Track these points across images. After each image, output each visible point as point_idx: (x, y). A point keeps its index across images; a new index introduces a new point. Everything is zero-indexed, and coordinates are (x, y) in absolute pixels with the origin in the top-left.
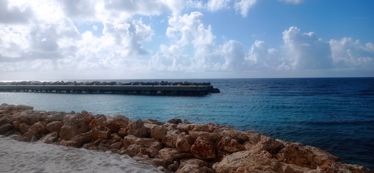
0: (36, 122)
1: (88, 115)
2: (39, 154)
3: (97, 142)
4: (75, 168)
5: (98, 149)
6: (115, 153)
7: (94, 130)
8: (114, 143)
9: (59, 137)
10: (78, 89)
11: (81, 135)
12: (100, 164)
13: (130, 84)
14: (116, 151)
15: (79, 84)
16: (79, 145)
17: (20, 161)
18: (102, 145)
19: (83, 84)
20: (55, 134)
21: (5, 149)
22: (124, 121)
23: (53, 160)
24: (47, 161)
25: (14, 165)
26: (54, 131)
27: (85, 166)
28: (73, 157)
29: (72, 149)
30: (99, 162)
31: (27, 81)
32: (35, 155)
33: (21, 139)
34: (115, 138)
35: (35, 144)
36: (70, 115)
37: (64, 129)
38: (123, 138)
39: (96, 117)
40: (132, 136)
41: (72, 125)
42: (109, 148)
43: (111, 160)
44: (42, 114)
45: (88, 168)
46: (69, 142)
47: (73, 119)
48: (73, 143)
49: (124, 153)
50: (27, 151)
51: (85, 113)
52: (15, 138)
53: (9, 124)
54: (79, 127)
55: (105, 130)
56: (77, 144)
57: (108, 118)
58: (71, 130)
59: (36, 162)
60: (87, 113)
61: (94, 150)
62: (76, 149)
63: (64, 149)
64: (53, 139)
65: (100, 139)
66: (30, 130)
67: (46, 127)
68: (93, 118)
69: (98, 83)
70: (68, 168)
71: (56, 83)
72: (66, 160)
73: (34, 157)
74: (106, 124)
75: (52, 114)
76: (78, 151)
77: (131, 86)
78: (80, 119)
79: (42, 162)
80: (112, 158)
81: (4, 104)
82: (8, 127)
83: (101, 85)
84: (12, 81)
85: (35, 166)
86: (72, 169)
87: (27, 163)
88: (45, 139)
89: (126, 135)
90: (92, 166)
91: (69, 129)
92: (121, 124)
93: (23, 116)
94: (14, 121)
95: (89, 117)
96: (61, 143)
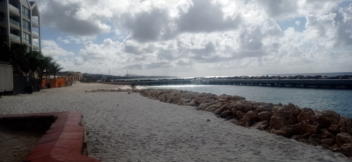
0: (249, 111)
1: (295, 108)
2: (254, 138)
3: (306, 135)
4: (289, 157)
5: (308, 143)
6: (327, 149)
7: (302, 123)
8: (325, 138)
9: (269, 125)
10: (281, 83)
11: (290, 127)
12: (313, 158)
13: (338, 77)
14: (328, 147)
15: (283, 78)
16: (288, 135)
17: (240, 141)
18: (312, 138)
19: (286, 78)
20: (265, 122)
21: (229, 130)
22: (335, 117)
23: (267, 145)
24: (262, 146)
25: (237, 144)
26: (264, 120)
27: (298, 157)
28: (285, 146)
29: (283, 139)
30: (311, 155)
31: (239, 76)
32: (251, 139)
33: (238, 124)
34: (325, 134)
35: (250, 129)
36: (278, 107)
37: (273, 119)
38: (336, 136)
39: (303, 111)
40: (347, 134)
41: (280, 116)
42: (320, 144)
43: (324, 156)
44: (253, 104)
45: (301, 159)
46: (279, 131)
47: (281, 110)
48: (282, 133)
49: (337, 151)
50: (245, 134)
51: (291, 106)
52: (234, 122)
53: (229, 110)
54: (287, 118)
55: (314, 124)
56: (286, 134)
57: (316, 113)
58: (280, 121)
59: (253, 144)
60: (293, 106)
61: (304, 142)
62: (287, 139)
63: (275, 137)
64: (264, 127)
65: (309, 133)
66: (244, 117)
67: (257, 115)
68: (300, 111)
69: (301, 77)
70: (282, 155)
71: (262, 78)
72: (279, 147)
73: (251, 140)
74: (315, 118)
75: (261, 105)
76: (289, 141)
77: (339, 79)
78: (288, 111)
79: (258, 145)
80: (325, 153)
81: (224, 94)
82: (228, 112)
83: (305, 79)
84: (227, 77)
85: (253, 148)
86: (286, 156)
87: (246, 145)
88: (257, 125)
89: (339, 133)
90: (304, 158)
91: (278, 120)
92: (332, 120)
93: (239, 105)
94: (232, 108)
95: (296, 110)
96: (271, 131)
